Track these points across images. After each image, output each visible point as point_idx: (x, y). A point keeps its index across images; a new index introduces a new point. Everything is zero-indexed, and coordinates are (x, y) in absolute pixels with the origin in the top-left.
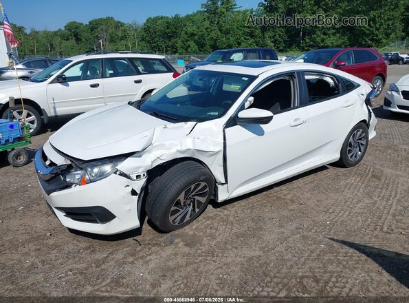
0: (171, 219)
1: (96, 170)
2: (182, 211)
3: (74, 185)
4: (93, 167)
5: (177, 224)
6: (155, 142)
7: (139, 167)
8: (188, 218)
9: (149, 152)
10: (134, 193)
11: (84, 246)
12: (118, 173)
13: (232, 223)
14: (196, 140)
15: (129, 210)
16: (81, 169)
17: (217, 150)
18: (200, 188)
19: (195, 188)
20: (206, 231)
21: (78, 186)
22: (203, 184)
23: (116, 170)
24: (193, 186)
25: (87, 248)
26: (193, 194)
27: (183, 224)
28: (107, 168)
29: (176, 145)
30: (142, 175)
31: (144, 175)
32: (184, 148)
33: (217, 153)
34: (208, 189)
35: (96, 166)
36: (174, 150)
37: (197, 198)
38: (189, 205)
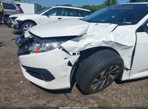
0: (92, 86)
1: (47, 45)
2: (99, 82)
3: (32, 52)
4: (46, 43)
5: (94, 90)
6: (89, 33)
7: (76, 48)
8: (101, 87)
9: (84, 39)
10: (70, 64)
11: (34, 93)
12: (61, 48)
13: (130, 96)
14: (117, 36)
15: (65, 75)
16: (38, 43)
17: (130, 45)
18: (115, 69)
19: (112, 69)
20: (113, 98)
21: (34, 53)
22: (117, 67)
23: (60, 46)
24: (112, 67)
25: (35, 94)
26: (109, 73)
27: (97, 91)
28: (55, 44)
29: (103, 37)
30: (77, 53)
31: (78, 54)
32: (108, 40)
33: (130, 47)
34: (118, 71)
35: (48, 42)
36: (101, 40)
37: (110, 76)
38: (104, 79)
